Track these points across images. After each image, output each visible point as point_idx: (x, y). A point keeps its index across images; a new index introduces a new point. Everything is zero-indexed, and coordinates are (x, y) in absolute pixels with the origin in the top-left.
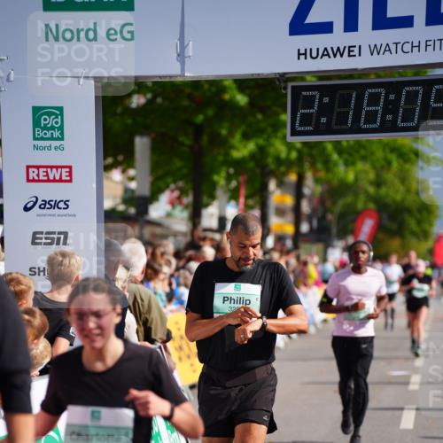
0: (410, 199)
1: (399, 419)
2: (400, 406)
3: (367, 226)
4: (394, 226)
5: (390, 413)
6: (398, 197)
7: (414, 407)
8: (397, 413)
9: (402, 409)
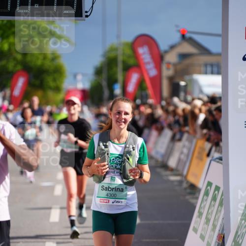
0: (48, 64)
1: (49, 215)
2: (49, 206)
3: (21, 82)
4: (37, 82)
5: (43, 211)
6: (39, 62)
7: (58, 206)
8: (47, 211)
9: (50, 208)
